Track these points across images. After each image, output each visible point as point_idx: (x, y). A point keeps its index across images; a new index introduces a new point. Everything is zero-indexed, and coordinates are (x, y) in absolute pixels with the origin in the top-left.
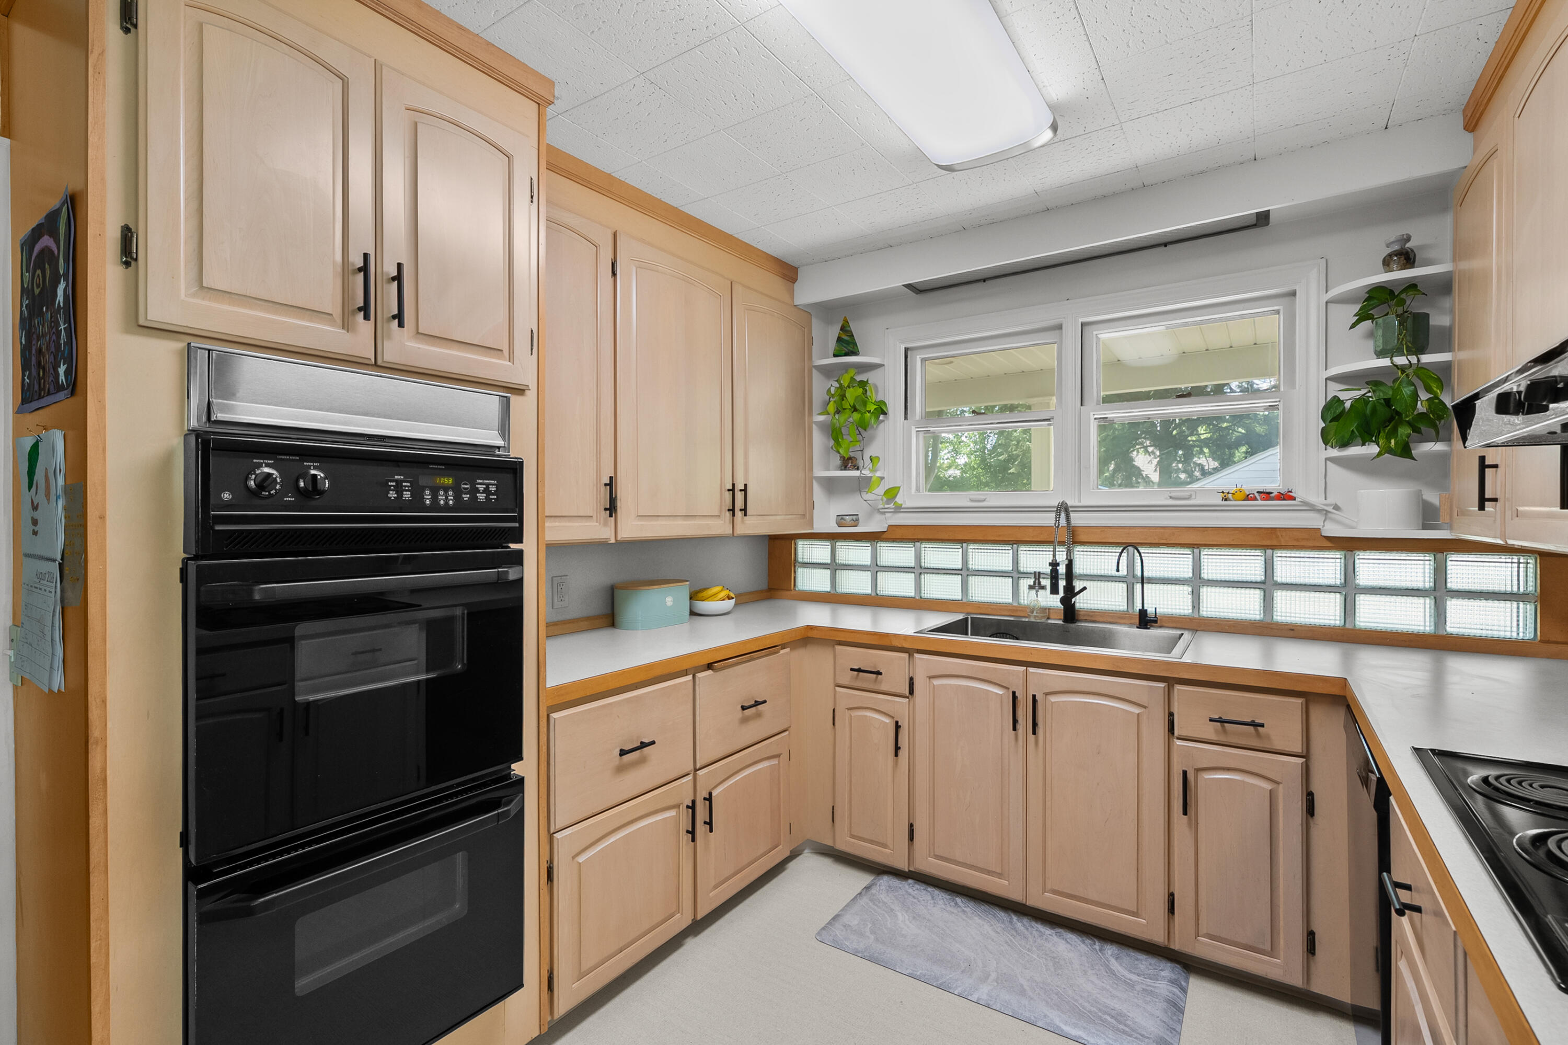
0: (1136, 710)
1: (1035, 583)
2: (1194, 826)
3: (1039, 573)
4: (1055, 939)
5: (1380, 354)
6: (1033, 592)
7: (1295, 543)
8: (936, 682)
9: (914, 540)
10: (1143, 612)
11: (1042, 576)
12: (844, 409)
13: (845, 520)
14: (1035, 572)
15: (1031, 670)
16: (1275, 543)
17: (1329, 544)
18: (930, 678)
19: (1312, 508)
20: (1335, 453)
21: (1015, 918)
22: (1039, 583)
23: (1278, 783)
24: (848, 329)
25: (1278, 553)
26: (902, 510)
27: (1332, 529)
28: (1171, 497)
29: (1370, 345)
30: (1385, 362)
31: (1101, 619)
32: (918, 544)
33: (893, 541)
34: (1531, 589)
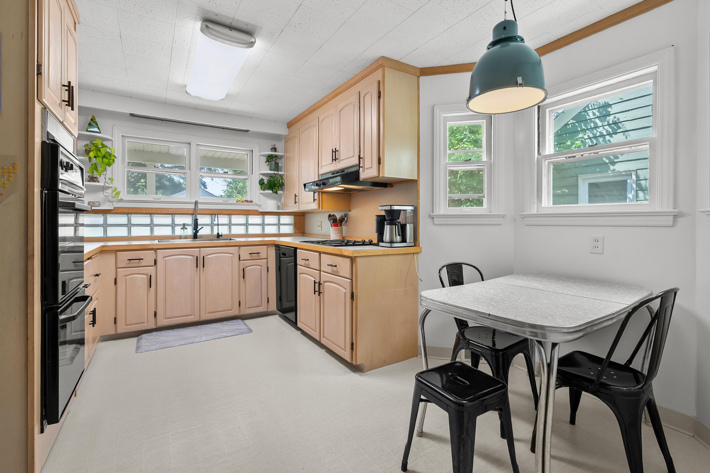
0: (231, 255)
1: (183, 227)
2: (245, 282)
3: (185, 224)
4: (210, 325)
5: (271, 170)
6: (183, 230)
7: (253, 214)
8: (166, 259)
9: (127, 214)
10: (218, 234)
11: (186, 225)
12: (98, 156)
13: (95, 204)
14: (183, 224)
15: (201, 249)
16: (249, 214)
17: (260, 214)
18: (164, 257)
19: (257, 205)
20: (262, 192)
21: (196, 327)
22: (185, 227)
23: (262, 266)
24: (95, 121)
25: (249, 216)
26: (123, 201)
27: (261, 210)
28: (223, 201)
29: (268, 167)
30: (272, 172)
31: (204, 237)
32: (129, 215)
33: (117, 214)
34: (292, 223)
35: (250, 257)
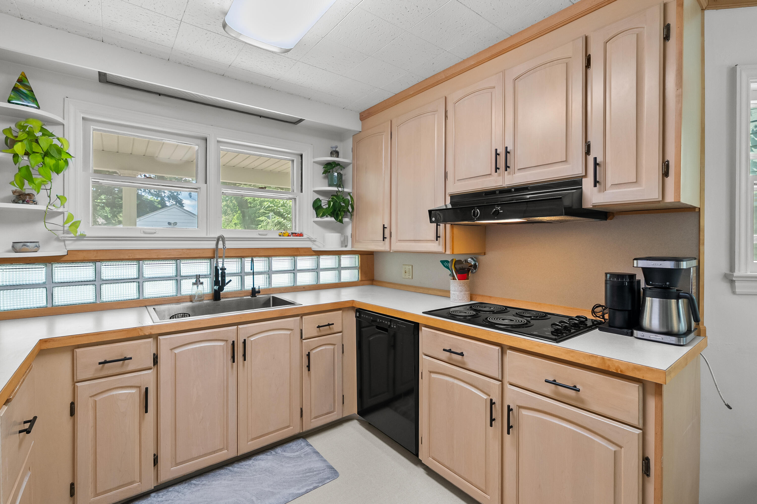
0: (288, 332)
1: (196, 281)
2: (309, 375)
3: (199, 275)
5: (330, 185)
6: (196, 286)
7: (305, 254)
8: (177, 351)
9: (94, 261)
10: (253, 289)
11: (201, 277)
12: (34, 152)
13: (27, 246)
14: (197, 275)
15: (240, 326)
16: (298, 254)
17: (314, 253)
18: (171, 350)
19: (310, 240)
20: (319, 219)
22: (199, 281)
23: (335, 345)
24: (27, 84)
25: (298, 258)
26: (85, 239)
27: (315, 248)
29: (326, 181)
30: (335, 189)
31: (230, 296)
32: (98, 264)
33: (73, 262)
34: (357, 265)
35: (317, 332)
